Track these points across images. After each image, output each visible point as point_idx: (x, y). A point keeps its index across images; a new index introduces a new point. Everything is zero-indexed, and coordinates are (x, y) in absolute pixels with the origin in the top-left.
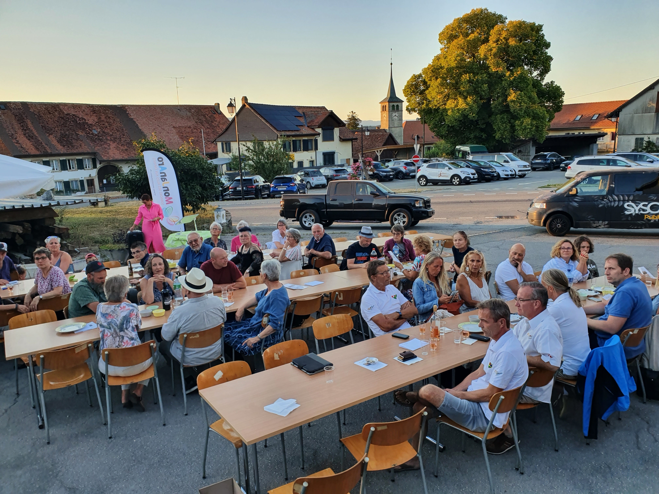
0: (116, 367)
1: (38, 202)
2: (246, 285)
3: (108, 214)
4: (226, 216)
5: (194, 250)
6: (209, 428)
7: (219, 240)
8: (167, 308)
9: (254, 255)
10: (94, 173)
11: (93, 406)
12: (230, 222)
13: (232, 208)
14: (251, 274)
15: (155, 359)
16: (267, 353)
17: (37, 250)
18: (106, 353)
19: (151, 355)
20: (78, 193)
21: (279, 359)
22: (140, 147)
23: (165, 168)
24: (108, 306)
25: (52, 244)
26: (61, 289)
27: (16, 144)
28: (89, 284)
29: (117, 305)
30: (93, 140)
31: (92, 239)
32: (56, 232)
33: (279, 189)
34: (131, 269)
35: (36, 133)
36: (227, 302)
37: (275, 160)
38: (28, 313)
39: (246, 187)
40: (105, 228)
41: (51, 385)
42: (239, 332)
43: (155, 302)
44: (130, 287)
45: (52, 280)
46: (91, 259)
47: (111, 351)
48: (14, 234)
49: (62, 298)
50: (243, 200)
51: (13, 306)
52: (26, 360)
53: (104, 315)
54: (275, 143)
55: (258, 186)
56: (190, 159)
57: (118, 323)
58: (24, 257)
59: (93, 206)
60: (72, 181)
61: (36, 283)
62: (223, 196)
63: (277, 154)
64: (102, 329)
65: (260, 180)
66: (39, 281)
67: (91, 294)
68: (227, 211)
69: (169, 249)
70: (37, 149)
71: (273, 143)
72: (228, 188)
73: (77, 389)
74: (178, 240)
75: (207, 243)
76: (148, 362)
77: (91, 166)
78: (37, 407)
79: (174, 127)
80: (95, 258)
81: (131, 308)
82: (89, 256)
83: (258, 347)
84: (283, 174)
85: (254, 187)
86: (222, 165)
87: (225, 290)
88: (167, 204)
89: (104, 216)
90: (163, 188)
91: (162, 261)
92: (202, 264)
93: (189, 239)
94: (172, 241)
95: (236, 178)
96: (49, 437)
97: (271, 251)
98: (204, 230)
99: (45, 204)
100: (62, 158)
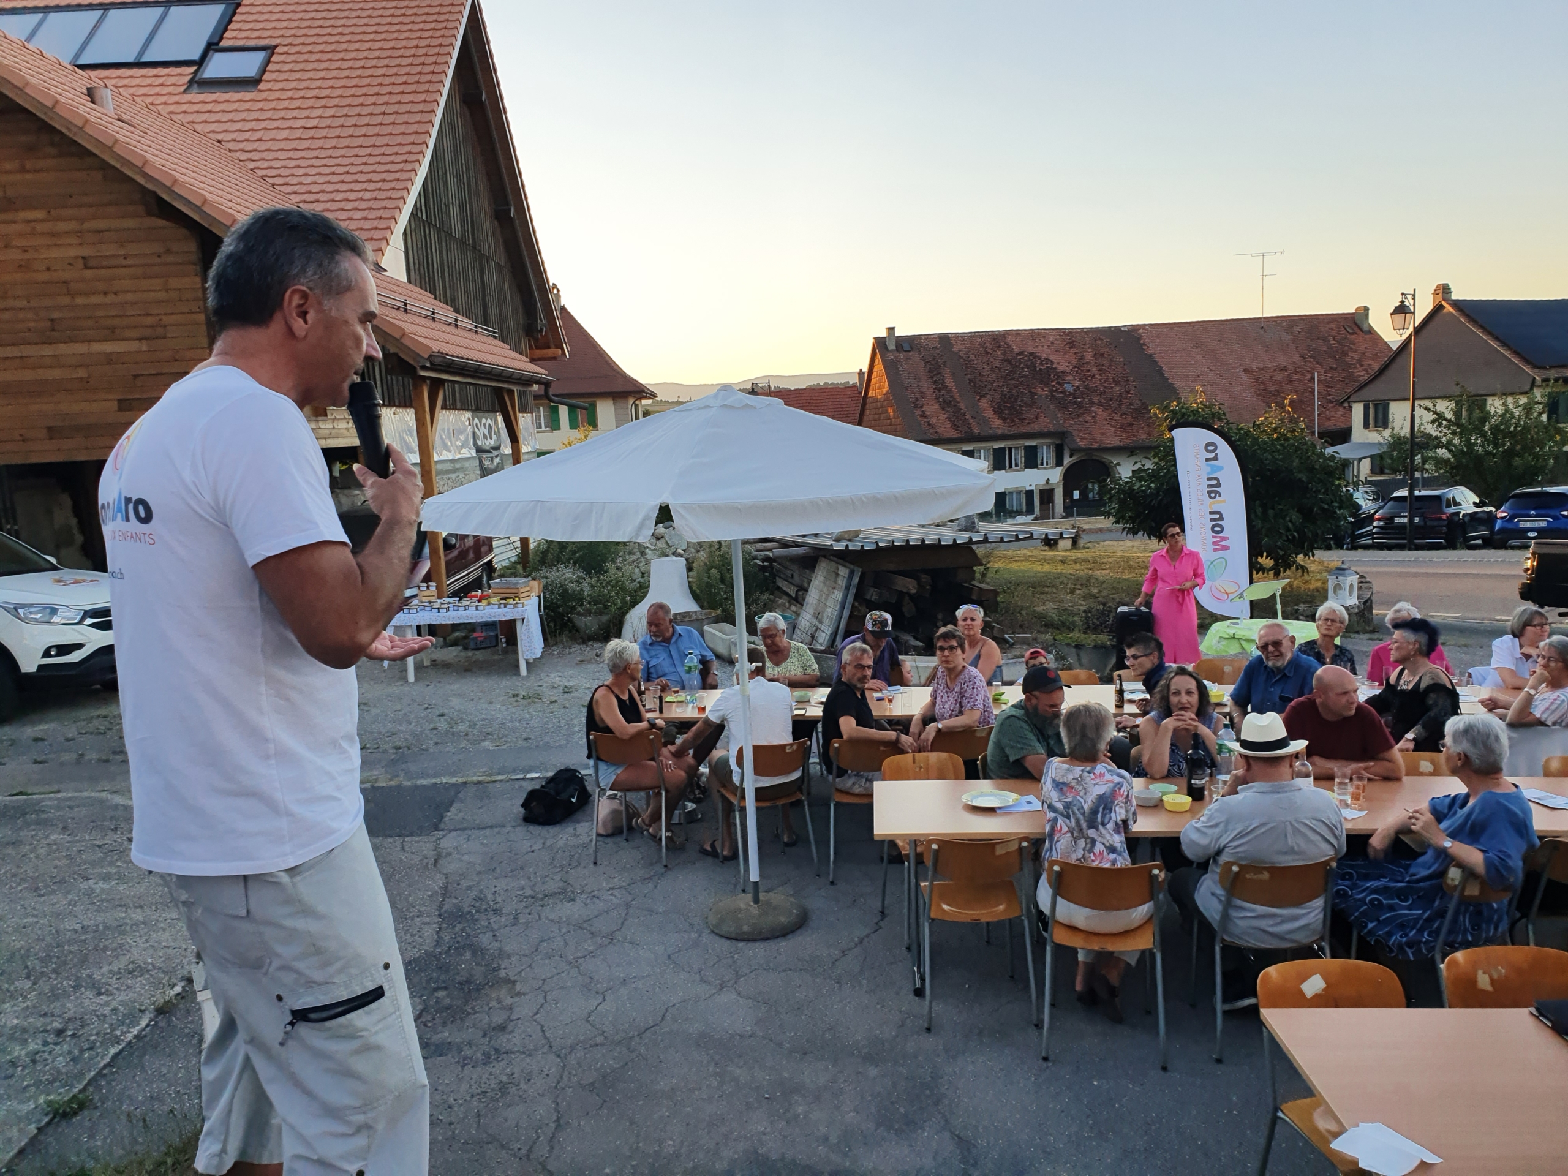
0: (1072, 906)
1: (950, 535)
2: (1404, 772)
3: (1077, 566)
4: (1360, 588)
5: (1270, 664)
6: (1277, 1109)
7: (1336, 646)
8: (1197, 794)
9: (1432, 695)
10: (1055, 476)
11: (1016, 977)
12: (1367, 605)
13: (1374, 569)
14: (1420, 745)
15: (1157, 907)
16: (1454, 962)
17: (942, 630)
18: (1056, 868)
19: (1152, 897)
20: (1021, 519)
21: (1490, 988)
22: (1166, 419)
23: (1220, 468)
24: (1066, 766)
25: (965, 620)
26: (977, 715)
27: (920, 419)
28: (1027, 713)
29: (1088, 769)
30: (1063, 407)
31: (1040, 617)
32: (974, 597)
33: (1522, 525)
34: (1120, 692)
35: (956, 396)
36: (1347, 805)
37: (1518, 447)
38: (917, 754)
39: (1421, 516)
40: (1069, 597)
41: (944, 910)
42: (1376, 891)
43: (1168, 776)
44: (1115, 733)
45: (962, 695)
46: (1036, 662)
47: (1065, 866)
48: (901, 594)
49: (978, 735)
50: (1410, 549)
51: (892, 735)
52: (905, 848)
53: (1059, 786)
54: (1523, 400)
55: (1458, 513)
56: (1282, 445)
57: (1086, 807)
58: (913, 642)
59: (1047, 548)
60: (1011, 493)
61: (934, 696)
62: (1354, 537)
63: (1526, 429)
64: (1053, 815)
65: (1466, 500)
66: (940, 693)
67: (1030, 736)
68: (1362, 577)
69: (1210, 657)
70: (955, 426)
71: (1516, 402)
72: (1370, 518)
73: (988, 931)
74: (1234, 637)
75: (1304, 652)
76: (1144, 910)
77: (1052, 462)
78: (914, 948)
79: (1245, 370)
80: (1044, 660)
81: (1117, 779)
82: (1032, 653)
83: (1427, 941)
84: (1541, 484)
85: (1444, 517)
86: (1360, 460)
87: (1344, 776)
88: (1215, 550)
89: (1068, 570)
90: (1211, 513)
91: (1192, 685)
92: (1292, 703)
93: (1261, 638)
94: (1217, 639)
95: (1395, 494)
96: (930, 1019)
97: (1485, 693)
98: (1298, 619)
99: (960, 538)
100: (997, 445)
